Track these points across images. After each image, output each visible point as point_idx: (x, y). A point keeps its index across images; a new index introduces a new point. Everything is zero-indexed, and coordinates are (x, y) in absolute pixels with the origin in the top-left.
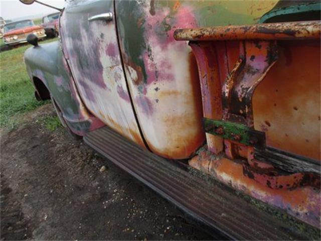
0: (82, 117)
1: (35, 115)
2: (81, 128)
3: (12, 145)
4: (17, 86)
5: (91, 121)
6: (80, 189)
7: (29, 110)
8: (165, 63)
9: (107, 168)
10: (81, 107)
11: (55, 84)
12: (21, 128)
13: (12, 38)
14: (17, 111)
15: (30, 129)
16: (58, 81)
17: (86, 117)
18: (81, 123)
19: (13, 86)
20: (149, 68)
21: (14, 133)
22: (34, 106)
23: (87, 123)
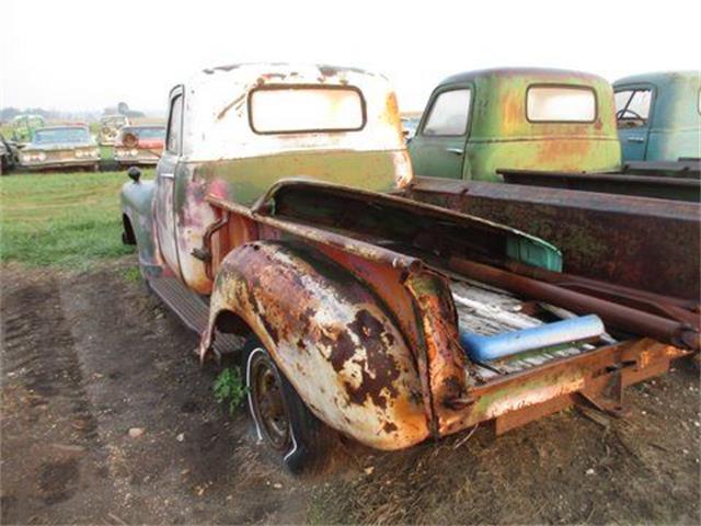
0: (156, 262)
1: (117, 263)
2: (152, 273)
3: (79, 287)
4: (108, 225)
5: (164, 267)
6: (129, 326)
7: (112, 256)
8: (198, 215)
9: (165, 317)
10: (157, 251)
11: (139, 223)
12: (95, 272)
13: (128, 153)
14: (96, 254)
15: (105, 276)
16: (142, 220)
17: (160, 263)
18: (154, 268)
19: (104, 225)
20: (186, 217)
21: (86, 276)
22: (120, 253)
23: (160, 269)
